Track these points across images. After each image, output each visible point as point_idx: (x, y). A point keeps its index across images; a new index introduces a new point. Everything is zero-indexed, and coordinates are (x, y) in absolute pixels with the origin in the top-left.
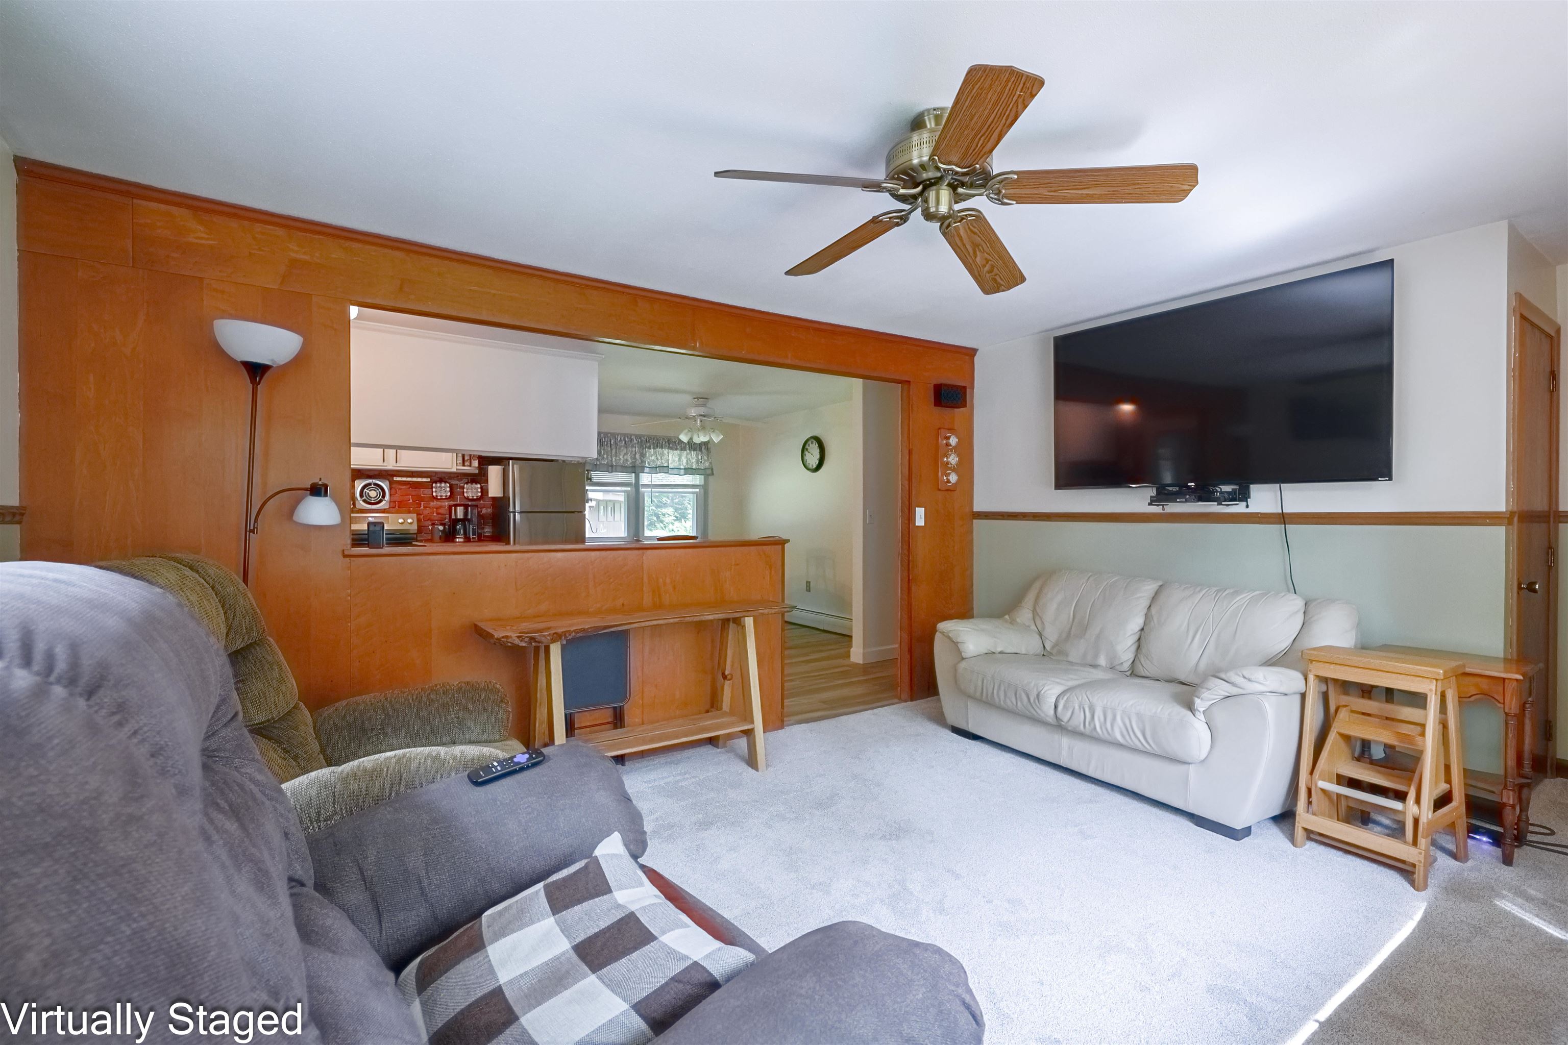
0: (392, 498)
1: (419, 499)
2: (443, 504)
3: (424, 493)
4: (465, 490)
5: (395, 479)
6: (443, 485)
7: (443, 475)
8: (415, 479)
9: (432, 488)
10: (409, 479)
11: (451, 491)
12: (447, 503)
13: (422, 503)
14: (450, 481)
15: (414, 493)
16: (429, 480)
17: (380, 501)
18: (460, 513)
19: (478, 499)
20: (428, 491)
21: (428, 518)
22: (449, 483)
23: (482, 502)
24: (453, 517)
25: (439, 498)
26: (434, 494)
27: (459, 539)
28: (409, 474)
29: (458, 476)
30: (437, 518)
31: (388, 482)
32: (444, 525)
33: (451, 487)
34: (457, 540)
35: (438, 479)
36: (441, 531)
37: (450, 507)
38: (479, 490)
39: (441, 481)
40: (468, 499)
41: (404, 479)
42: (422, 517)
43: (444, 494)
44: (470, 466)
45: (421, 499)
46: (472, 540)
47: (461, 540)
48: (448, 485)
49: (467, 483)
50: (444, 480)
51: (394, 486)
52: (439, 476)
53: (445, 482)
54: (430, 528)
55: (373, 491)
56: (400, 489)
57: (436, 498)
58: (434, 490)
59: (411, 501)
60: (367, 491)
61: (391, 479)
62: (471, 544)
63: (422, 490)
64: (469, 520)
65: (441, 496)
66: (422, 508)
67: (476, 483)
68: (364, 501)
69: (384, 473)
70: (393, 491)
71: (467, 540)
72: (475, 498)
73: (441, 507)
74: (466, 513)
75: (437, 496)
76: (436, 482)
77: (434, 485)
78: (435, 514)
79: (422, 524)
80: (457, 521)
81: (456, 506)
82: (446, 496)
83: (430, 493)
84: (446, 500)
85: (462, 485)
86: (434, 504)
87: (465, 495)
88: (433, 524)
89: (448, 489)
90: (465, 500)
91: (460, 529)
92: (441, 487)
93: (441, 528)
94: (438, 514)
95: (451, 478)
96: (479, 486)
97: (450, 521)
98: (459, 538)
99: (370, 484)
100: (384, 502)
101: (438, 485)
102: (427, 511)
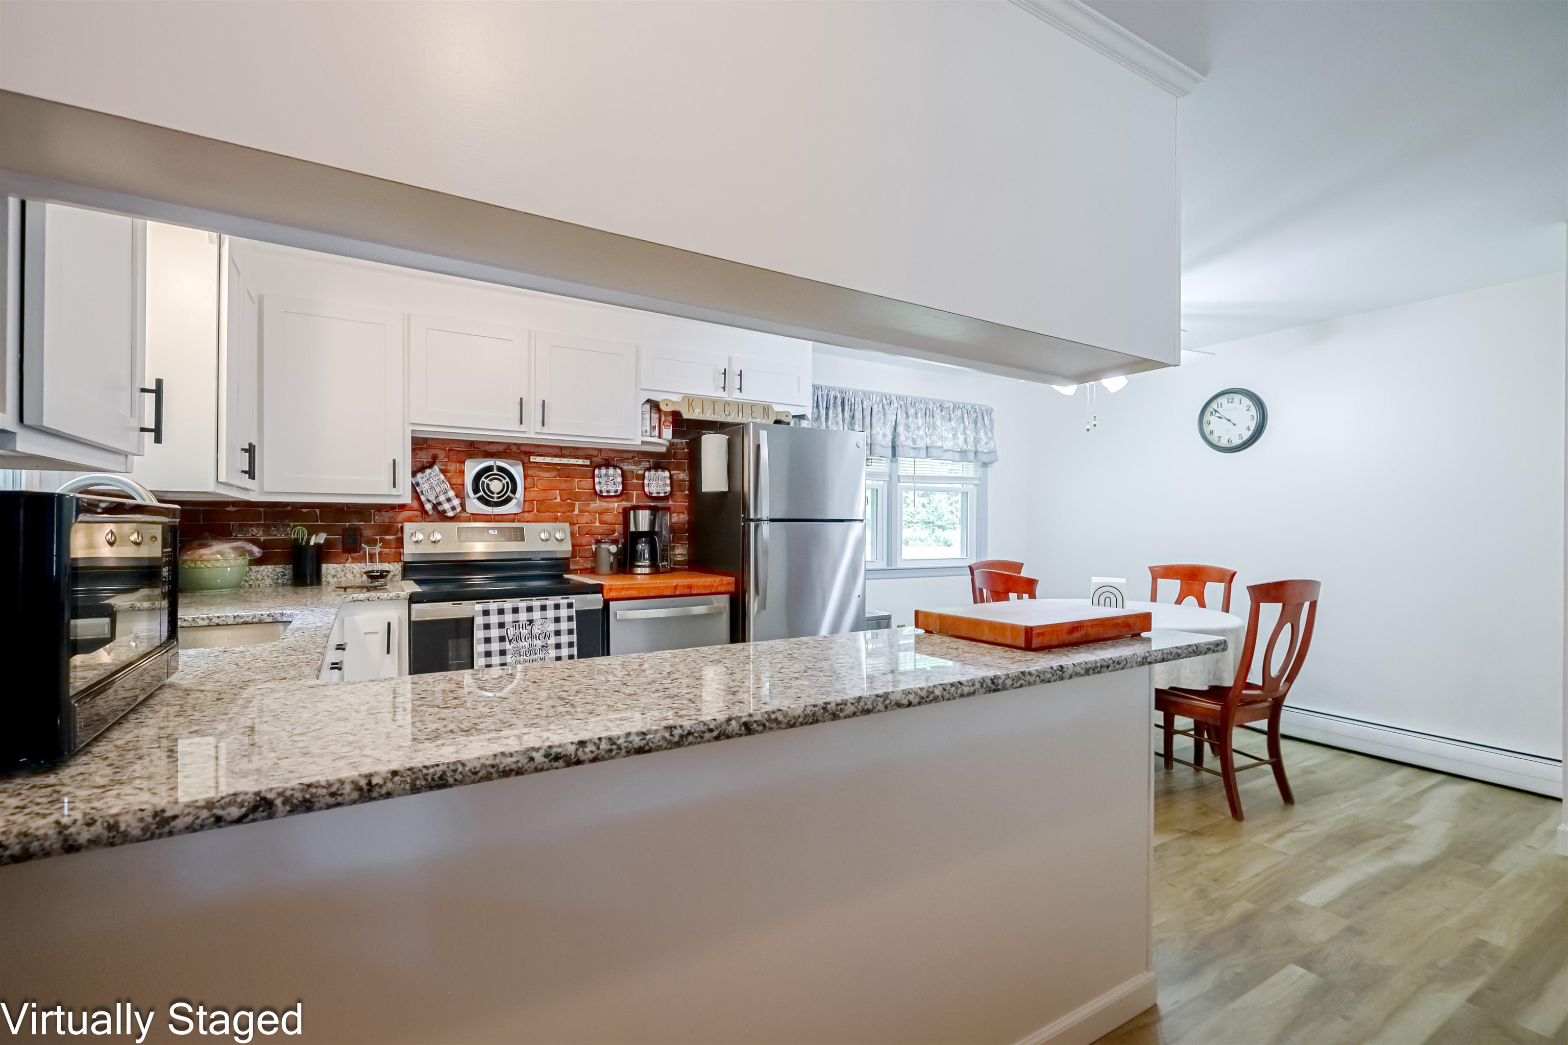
0: (527, 493)
1: (571, 497)
2: (611, 505)
3: (580, 485)
4: (646, 482)
5: (533, 459)
6: (611, 471)
7: (612, 455)
8: (565, 461)
9: (593, 477)
10: (556, 460)
11: (624, 483)
12: (616, 505)
13: (577, 503)
14: (621, 465)
15: (563, 486)
16: (587, 462)
17: (508, 500)
18: (643, 521)
19: (665, 498)
20: (586, 483)
21: (586, 530)
22: (621, 469)
23: (671, 503)
24: (632, 529)
25: (605, 494)
26: (598, 488)
27: (643, 568)
28: (558, 451)
29: (634, 457)
30: (601, 531)
31: (521, 468)
32: (615, 542)
33: (624, 475)
34: (639, 570)
35: (603, 462)
36: (613, 554)
37: (626, 512)
38: (668, 482)
39: (607, 464)
40: (650, 497)
41: (548, 460)
42: (576, 528)
43: (612, 488)
44: (660, 436)
45: (577, 497)
46: (661, 570)
47: (647, 570)
48: (619, 471)
49: (649, 469)
50: (612, 462)
51: (530, 472)
52: (604, 455)
53: (615, 467)
54: (594, 547)
55: (495, 482)
56: (542, 478)
57: (599, 495)
58: (597, 480)
59: (558, 500)
60: (486, 481)
61: (526, 460)
62: (661, 576)
63: (577, 480)
64: (656, 533)
65: (608, 491)
66: (576, 512)
67: (663, 469)
68: (480, 499)
69: (514, 449)
70: (529, 480)
71: (656, 570)
72: (662, 495)
73: (607, 511)
74: (652, 523)
75: (601, 491)
76: (599, 467)
77: (597, 471)
78: (597, 524)
79: (577, 542)
80: (638, 535)
81: (635, 508)
82: (616, 491)
83: (590, 486)
84: (615, 499)
85: (641, 472)
86: (597, 504)
87: (646, 489)
88: (598, 542)
89: (620, 479)
90: (647, 500)
91: (644, 551)
92: (607, 475)
93: (613, 549)
94: (601, 522)
95: (622, 460)
96: (667, 474)
97: (625, 537)
98: (639, 566)
99: (489, 469)
100: (514, 502)
101: (604, 471)
102: (586, 518)
